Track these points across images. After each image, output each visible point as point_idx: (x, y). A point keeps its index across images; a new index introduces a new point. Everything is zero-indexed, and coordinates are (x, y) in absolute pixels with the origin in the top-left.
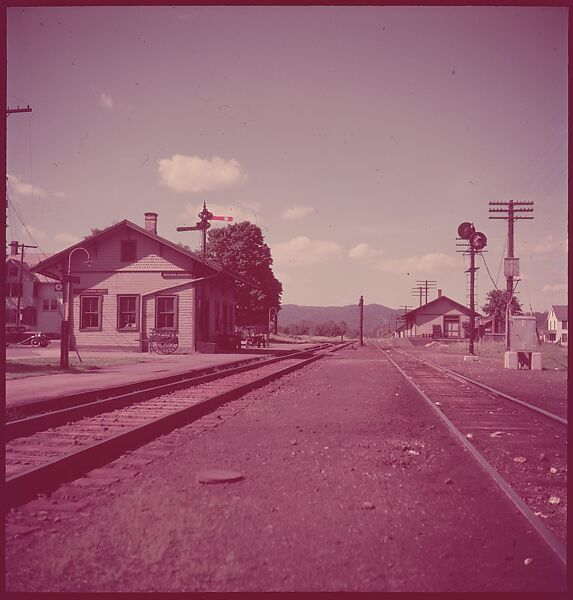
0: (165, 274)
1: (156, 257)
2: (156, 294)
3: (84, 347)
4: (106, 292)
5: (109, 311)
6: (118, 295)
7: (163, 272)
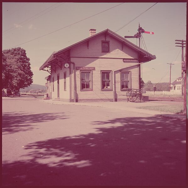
0: (125, 60)
1: (120, 51)
2: (120, 71)
3: (83, 100)
4: (94, 69)
5: (96, 79)
6: (101, 71)
7: (124, 59)
